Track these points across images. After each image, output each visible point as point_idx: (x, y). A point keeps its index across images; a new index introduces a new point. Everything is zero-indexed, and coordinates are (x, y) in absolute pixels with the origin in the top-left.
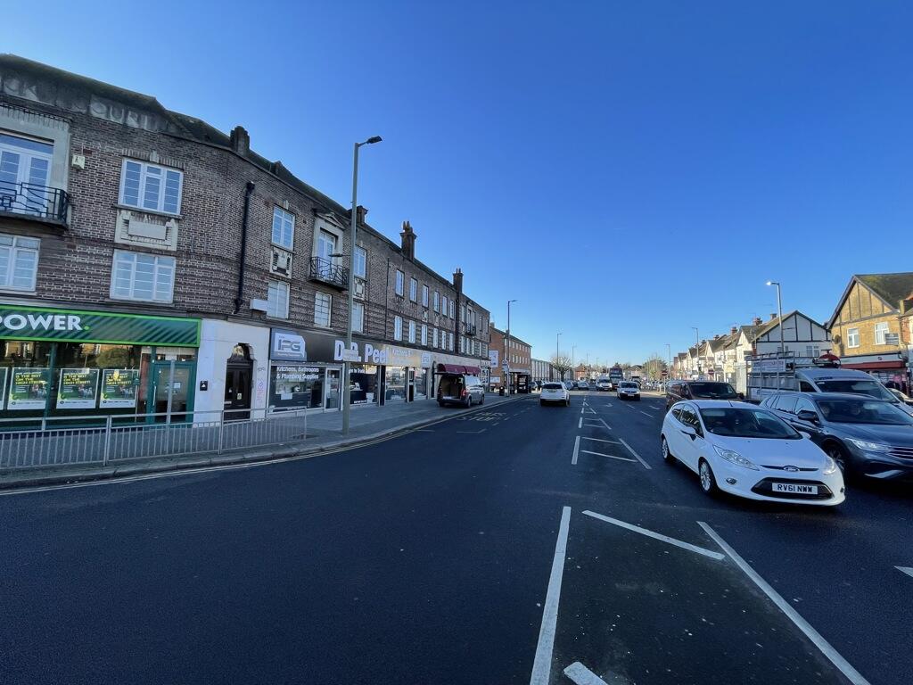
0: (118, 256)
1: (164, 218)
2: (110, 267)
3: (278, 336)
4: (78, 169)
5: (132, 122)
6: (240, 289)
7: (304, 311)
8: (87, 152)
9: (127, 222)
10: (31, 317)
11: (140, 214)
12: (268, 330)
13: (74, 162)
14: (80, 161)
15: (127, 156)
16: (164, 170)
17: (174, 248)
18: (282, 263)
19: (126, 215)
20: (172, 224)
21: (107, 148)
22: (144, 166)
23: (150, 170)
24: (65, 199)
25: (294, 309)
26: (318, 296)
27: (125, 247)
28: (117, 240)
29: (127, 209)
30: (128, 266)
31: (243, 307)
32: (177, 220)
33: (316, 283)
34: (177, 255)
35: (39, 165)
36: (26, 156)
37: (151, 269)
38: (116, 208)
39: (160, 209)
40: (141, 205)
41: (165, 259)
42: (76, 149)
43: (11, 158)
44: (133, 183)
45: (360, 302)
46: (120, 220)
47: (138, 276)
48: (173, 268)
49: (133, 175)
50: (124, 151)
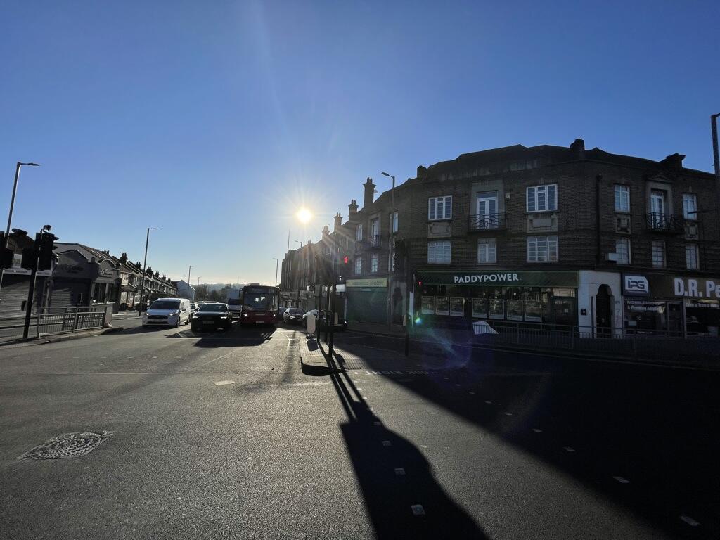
0: (529, 240)
1: (549, 214)
2: (525, 246)
3: (627, 278)
4: (508, 200)
5: (529, 167)
6: (599, 248)
8: (511, 190)
9: (531, 221)
10: (498, 275)
11: (537, 215)
12: (618, 274)
13: (507, 197)
15: (528, 186)
16: (547, 187)
17: (556, 230)
18: (624, 224)
19: (531, 217)
20: (554, 216)
21: (519, 185)
22: (536, 188)
23: (539, 189)
24: (505, 217)
25: (636, 257)
26: (654, 244)
27: (532, 235)
28: (528, 232)
29: (531, 214)
30: (534, 244)
31: (602, 260)
32: (557, 213)
34: (558, 234)
35: (492, 203)
36: (487, 200)
37: (545, 244)
38: (526, 214)
39: (547, 209)
40: (537, 210)
41: (553, 237)
42: (506, 191)
43: (482, 204)
44: (532, 199)
45: (694, 242)
46: (528, 221)
47: (539, 249)
48: (557, 242)
49: (532, 195)
50: (526, 184)
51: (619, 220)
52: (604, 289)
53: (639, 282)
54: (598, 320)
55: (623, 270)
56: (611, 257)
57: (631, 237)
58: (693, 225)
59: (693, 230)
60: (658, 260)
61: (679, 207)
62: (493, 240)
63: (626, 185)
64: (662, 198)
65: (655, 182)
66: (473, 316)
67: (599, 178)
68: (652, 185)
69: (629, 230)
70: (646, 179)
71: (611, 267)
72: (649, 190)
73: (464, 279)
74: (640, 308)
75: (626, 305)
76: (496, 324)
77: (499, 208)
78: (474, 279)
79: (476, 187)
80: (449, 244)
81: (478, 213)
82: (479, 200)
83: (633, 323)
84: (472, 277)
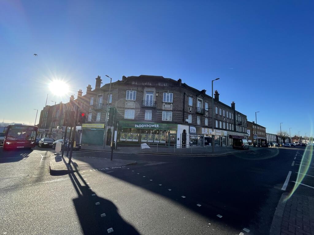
0: (163, 112)
1: (170, 103)
2: (162, 114)
3: (191, 128)
4: (157, 96)
5: (165, 85)
6: (184, 117)
7: (195, 121)
8: (158, 93)
9: (164, 105)
10: (152, 125)
11: (166, 103)
12: (189, 126)
14: (157, 95)
15: (164, 92)
16: (170, 93)
17: (172, 109)
18: (191, 109)
19: (164, 104)
20: (171, 104)
21: (161, 91)
22: (166, 93)
24: (156, 103)
25: (193, 121)
26: (198, 117)
27: (164, 110)
28: (163, 109)
29: (164, 103)
30: (164, 114)
31: (184, 121)
32: (172, 104)
33: (198, 114)
34: (172, 111)
35: (151, 96)
36: (150, 95)
37: (168, 114)
38: (163, 103)
39: (169, 102)
40: (166, 102)
41: (170, 112)
42: (157, 93)
43: (148, 96)
44: (165, 97)
45: (207, 117)
46: (163, 105)
47: (166, 116)
48: (172, 114)
49: (165, 96)
50: (163, 91)
51: (189, 108)
52: (184, 131)
53: (193, 129)
54: (182, 142)
55: (190, 125)
56: (187, 120)
57: (192, 114)
58: (207, 112)
59: (207, 114)
60: (199, 122)
61: (204, 106)
62: (151, 111)
63: (192, 97)
64: (200, 103)
65: (199, 97)
66: (142, 141)
67: (185, 93)
68: (198, 98)
69: (192, 112)
70: (197, 96)
71: (186, 124)
72: (197, 100)
73: (139, 126)
74: (194, 138)
75: (190, 136)
76: (150, 144)
77: (154, 99)
78: (143, 126)
79: (146, 89)
80: (134, 111)
81: (146, 100)
82: (147, 95)
83: (191, 143)
84: (142, 125)
